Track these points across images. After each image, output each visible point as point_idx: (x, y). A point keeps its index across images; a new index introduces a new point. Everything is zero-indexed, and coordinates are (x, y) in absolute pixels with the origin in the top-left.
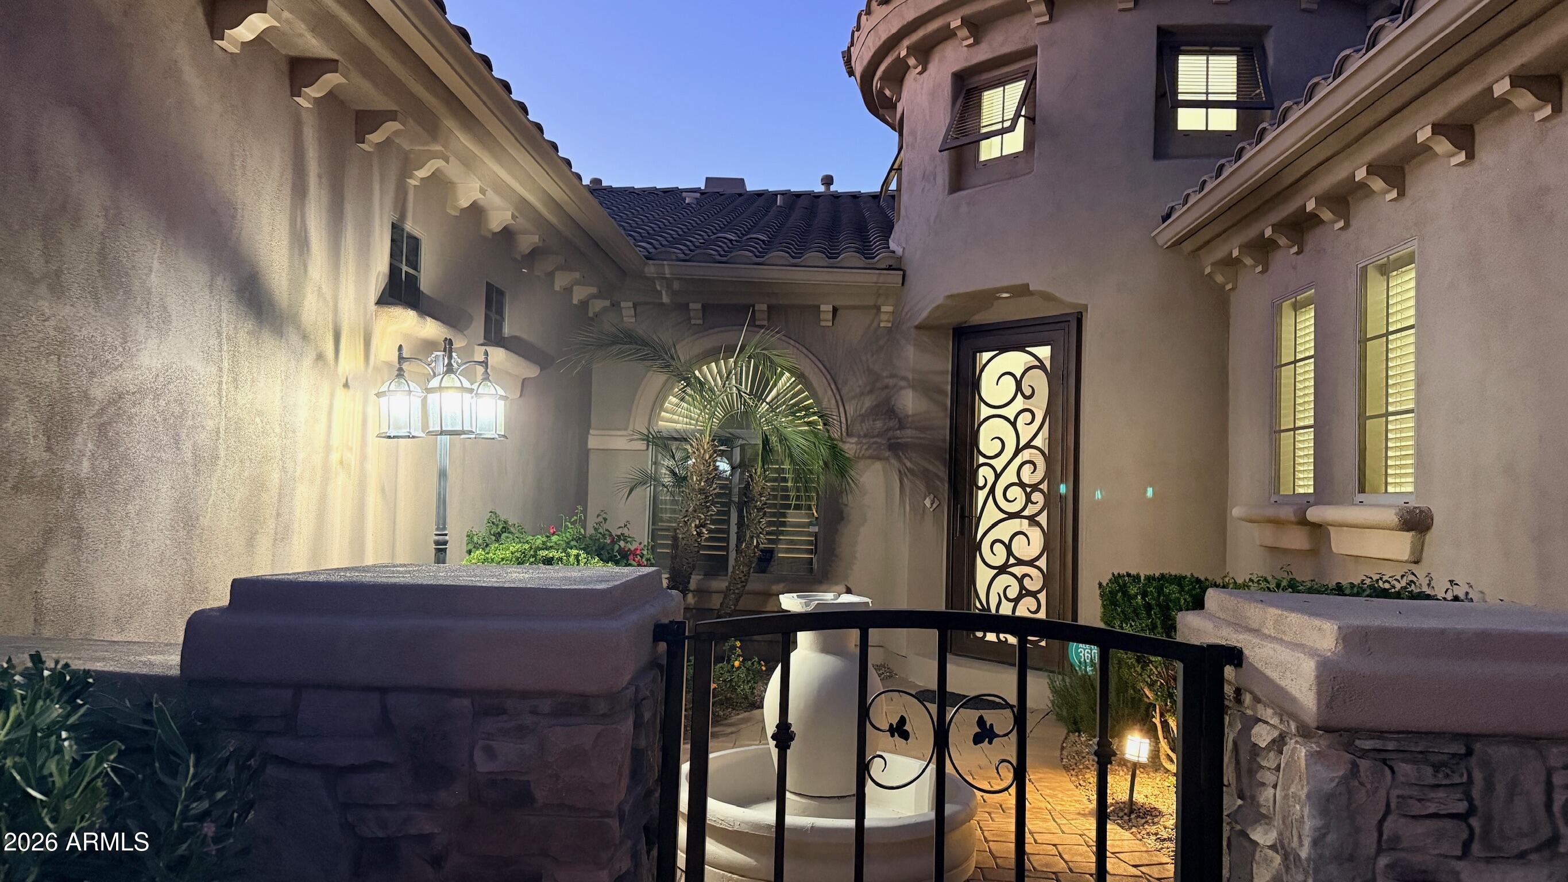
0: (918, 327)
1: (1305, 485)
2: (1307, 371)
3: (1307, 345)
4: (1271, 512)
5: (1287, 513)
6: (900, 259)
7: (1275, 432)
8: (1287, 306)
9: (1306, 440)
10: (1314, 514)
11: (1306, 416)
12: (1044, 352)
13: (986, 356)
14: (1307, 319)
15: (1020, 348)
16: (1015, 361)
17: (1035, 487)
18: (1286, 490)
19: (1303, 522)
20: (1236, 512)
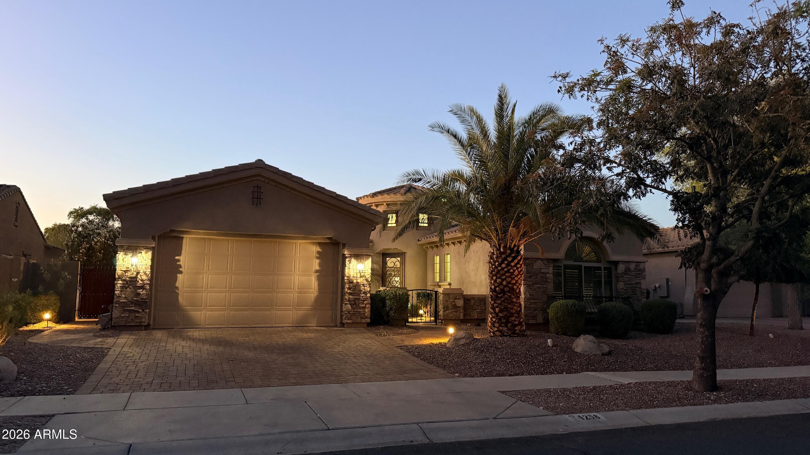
0: (377, 253)
1: (438, 280)
2: (438, 265)
3: (438, 262)
4: (434, 284)
5: (436, 284)
6: (372, 240)
7: (434, 273)
8: (435, 256)
9: (438, 274)
10: (439, 284)
11: (438, 271)
12: (399, 259)
13: (388, 259)
14: (438, 257)
15: (395, 258)
16: (394, 260)
17: (398, 281)
18: (435, 281)
19: (438, 285)
20: (429, 284)
